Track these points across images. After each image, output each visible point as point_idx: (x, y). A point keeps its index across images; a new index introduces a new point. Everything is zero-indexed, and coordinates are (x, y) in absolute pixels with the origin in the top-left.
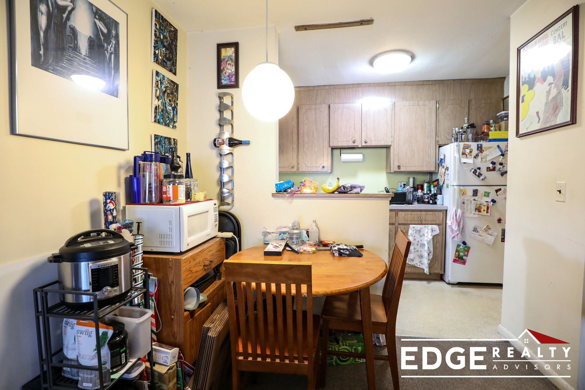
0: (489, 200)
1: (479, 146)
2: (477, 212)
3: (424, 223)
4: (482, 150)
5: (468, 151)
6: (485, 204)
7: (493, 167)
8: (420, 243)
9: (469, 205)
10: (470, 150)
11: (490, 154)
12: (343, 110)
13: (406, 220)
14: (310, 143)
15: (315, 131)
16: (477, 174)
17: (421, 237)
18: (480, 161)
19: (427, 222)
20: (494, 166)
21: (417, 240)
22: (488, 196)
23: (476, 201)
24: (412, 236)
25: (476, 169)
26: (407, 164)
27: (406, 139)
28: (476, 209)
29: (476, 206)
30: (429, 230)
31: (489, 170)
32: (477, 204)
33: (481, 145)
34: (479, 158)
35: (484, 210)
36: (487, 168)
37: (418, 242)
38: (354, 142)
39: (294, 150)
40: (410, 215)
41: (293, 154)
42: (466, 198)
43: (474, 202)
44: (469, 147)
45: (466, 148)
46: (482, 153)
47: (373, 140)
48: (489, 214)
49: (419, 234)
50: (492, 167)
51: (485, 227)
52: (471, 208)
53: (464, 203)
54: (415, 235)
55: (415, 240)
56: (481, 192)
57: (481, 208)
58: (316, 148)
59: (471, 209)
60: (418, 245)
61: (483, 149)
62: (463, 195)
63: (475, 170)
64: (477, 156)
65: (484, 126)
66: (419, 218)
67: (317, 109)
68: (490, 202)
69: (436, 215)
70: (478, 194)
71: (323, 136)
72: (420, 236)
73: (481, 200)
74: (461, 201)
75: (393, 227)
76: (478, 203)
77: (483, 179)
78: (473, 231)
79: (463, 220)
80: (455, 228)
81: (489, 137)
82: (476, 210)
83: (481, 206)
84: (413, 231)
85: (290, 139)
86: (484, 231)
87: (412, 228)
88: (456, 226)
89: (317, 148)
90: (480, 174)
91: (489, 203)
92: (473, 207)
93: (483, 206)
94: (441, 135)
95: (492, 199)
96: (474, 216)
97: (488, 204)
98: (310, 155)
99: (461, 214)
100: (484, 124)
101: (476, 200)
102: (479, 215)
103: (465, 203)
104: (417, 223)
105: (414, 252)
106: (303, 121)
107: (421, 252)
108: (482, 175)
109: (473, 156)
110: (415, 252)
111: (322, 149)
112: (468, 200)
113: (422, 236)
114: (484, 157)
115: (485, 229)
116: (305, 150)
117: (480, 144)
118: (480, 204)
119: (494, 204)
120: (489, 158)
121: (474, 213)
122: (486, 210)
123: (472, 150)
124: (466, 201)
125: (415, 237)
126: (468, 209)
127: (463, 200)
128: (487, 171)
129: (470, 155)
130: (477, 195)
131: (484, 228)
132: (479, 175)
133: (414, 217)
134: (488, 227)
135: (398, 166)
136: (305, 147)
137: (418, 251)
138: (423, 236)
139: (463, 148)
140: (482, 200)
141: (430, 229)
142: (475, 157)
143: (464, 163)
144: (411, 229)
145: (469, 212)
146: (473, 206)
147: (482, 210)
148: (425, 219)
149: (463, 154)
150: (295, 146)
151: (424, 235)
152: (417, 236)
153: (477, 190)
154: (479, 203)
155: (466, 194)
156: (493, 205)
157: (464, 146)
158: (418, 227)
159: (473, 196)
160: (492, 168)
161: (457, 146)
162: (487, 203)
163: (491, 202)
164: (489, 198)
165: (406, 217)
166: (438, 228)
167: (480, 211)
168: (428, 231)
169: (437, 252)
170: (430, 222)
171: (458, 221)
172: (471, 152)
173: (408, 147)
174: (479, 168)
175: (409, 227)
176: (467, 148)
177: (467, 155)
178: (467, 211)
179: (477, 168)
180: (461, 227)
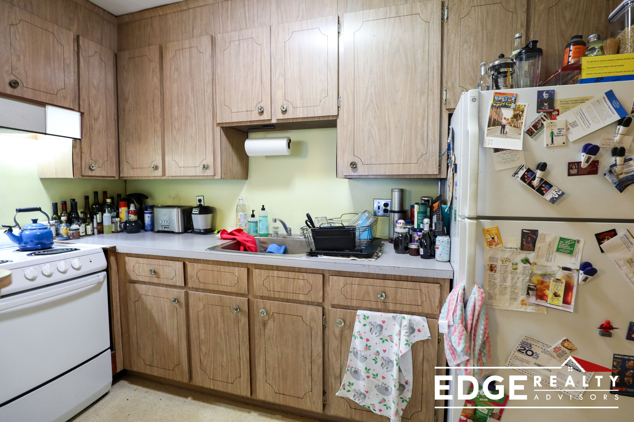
0: (574, 263)
1: (545, 96)
2: (533, 299)
3: (391, 308)
4: (555, 110)
5: (507, 113)
6: (560, 274)
7: (590, 162)
8: (381, 356)
9: (510, 276)
10: (514, 110)
11: (580, 121)
12: (239, 44)
13: (349, 297)
14: (183, 118)
15: (190, 93)
16: (536, 183)
17: (383, 342)
18: (545, 145)
19: (398, 307)
20: (593, 157)
21: (373, 350)
22: (571, 253)
23: (530, 264)
24: (361, 338)
25: (533, 168)
26: (373, 159)
27: (368, 101)
28: (529, 289)
29: (530, 281)
30: (402, 328)
31: (574, 171)
32: (532, 275)
33: (552, 94)
34: (544, 137)
35: (556, 295)
36: (569, 164)
37: (378, 353)
38: (262, 113)
39: (157, 135)
40: (356, 286)
41: (156, 142)
42: (499, 255)
43: (525, 268)
44: (511, 102)
45: (502, 106)
46: (555, 119)
47: (299, 105)
48: (571, 308)
49: (379, 336)
50: (587, 161)
51: (558, 343)
52: (516, 283)
53: (492, 268)
54: (368, 335)
55: (367, 347)
56: (548, 239)
57: (548, 287)
58: (192, 128)
59: (514, 286)
60: (376, 362)
61: (557, 106)
62: (490, 244)
63: (529, 170)
64: (536, 129)
65: (568, 49)
66: (379, 296)
67: (193, 48)
68: (578, 270)
69: (423, 289)
70: (538, 245)
71: (203, 103)
72: (381, 339)
73: (546, 263)
74: (481, 263)
75: (318, 311)
76: (535, 272)
77: (553, 201)
78: (519, 350)
79: (487, 319)
80: (459, 343)
81: (580, 73)
82: (530, 292)
83: (546, 280)
84: (365, 325)
85: (151, 112)
86: (555, 355)
87: (362, 317)
88: (460, 339)
89: (194, 129)
90: (546, 183)
91: (575, 275)
92: (522, 283)
93: (551, 281)
94: (453, 85)
95: (585, 260)
96: (523, 309)
97: (569, 277)
98: (183, 142)
99: (478, 304)
100: (569, 46)
101: (531, 261)
102: (539, 308)
103: (498, 269)
104: (374, 306)
105: (366, 378)
106: (170, 75)
107: (384, 378)
108: (551, 186)
109: (523, 129)
110: (368, 377)
111: (204, 130)
112: (507, 260)
113: (387, 340)
114: (560, 130)
115: (556, 350)
116: (175, 133)
117: (547, 92)
118: (544, 275)
119: (590, 277)
120: (576, 134)
121: (522, 300)
122: (561, 293)
123: (523, 112)
124: (499, 264)
125: (368, 340)
126: (506, 288)
127: (491, 258)
128: (569, 175)
129: (514, 126)
130: (534, 247)
131: (554, 346)
132: (541, 186)
133: (367, 293)
134: (566, 344)
135: (352, 164)
136: (175, 127)
137: (375, 376)
138: (389, 340)
139: (492, 106)
140: (549, 264)
141: (406, 326)
142: (530, 133)
143: (496, 150)
144: (360, 322)
145: (508, 296)
146: (521, 279)
147: (549, 294)
148: (396, 298)
149: (493, 123)
150: (158, 126)
151: (391, 337)
152: (374, 339)
153: (535, 233)
154: (539, 272)
155: (501, 243)
156: (585, 280)
157: (496, 98)
158: (377, 317)
159: (523, 248)
160: (587, 165)
161: (474, 100)
162: (567, 272)
163: (581, 272)
164: (573, 259)
165: (348, 290)
166: (426, 325)
167: (542, 296)
168: (400, 331)
169: (424, 383)
170: (407, 309)
171: (469, 322)
172: (517, 117)
173: (375, 119)
174: (543, 167)
175: (355, 315)
176: (505, 106)
177: (504, 127)
178: (502, 293)
179: (535, 167)
180: (479, 341)
